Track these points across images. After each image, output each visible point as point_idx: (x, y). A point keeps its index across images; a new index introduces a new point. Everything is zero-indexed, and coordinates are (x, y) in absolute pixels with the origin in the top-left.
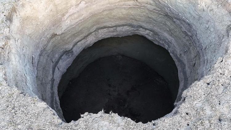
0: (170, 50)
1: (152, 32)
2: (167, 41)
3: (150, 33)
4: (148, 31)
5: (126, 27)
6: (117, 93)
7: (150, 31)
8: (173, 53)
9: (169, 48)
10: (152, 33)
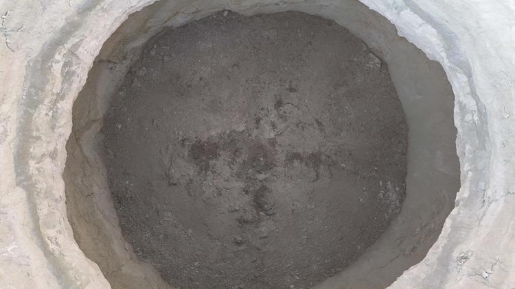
0: (459, 213)
1: (480, 118)
2: (482, 184)
3: (472, 113)
4: (473, 102)
5: (434, 30)
6: (272, 135)
7: (478, 110)
8: (455, 228)
9: (465, 206)
10: (476, 118)
